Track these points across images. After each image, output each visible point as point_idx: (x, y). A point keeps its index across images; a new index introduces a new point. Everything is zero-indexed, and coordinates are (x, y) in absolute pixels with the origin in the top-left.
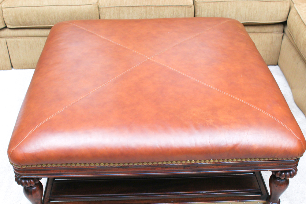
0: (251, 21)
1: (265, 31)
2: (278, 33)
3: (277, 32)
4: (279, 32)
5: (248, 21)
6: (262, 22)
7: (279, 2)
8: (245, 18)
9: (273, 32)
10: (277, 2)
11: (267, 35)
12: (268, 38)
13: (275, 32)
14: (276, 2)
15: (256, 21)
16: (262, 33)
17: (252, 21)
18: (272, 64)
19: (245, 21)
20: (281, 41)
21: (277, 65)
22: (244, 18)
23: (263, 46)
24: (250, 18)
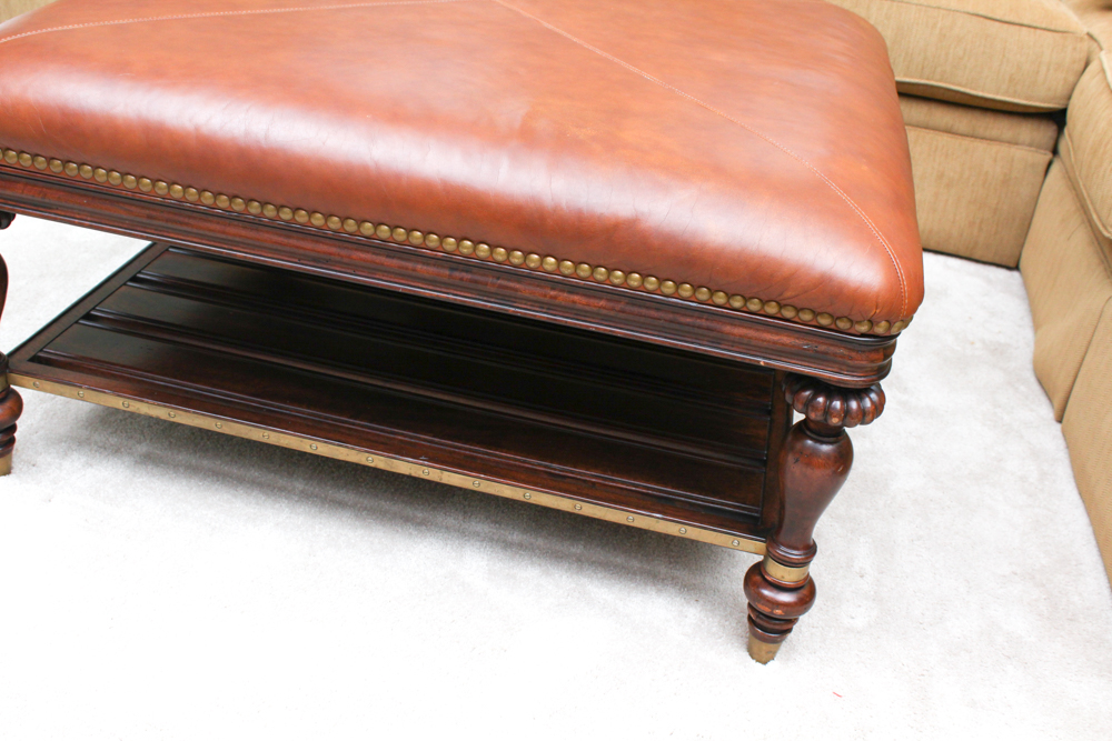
0: (941, 81)
1: (987, 134)
2: (1032, 149)
3: (1030, 145)
4: (1039, 147)
5: (932, 79)
6: (980, 94)
7: (1049, 34)
8: (923, 68)
9: (1017, 144)
10: (1041, 32)
11: (994, 148)
12: (995, 161)
13: (1023, 144)
14: (1038, 32)
15: (960, 85)
16: (976, 137)
17: (946, 82)
18: (997, 260)
19: (921, 77)
20: (1041, 179)
21: (1016, 267)
22: (920, 67)
23: (973, 185)
24: (939, 70)
